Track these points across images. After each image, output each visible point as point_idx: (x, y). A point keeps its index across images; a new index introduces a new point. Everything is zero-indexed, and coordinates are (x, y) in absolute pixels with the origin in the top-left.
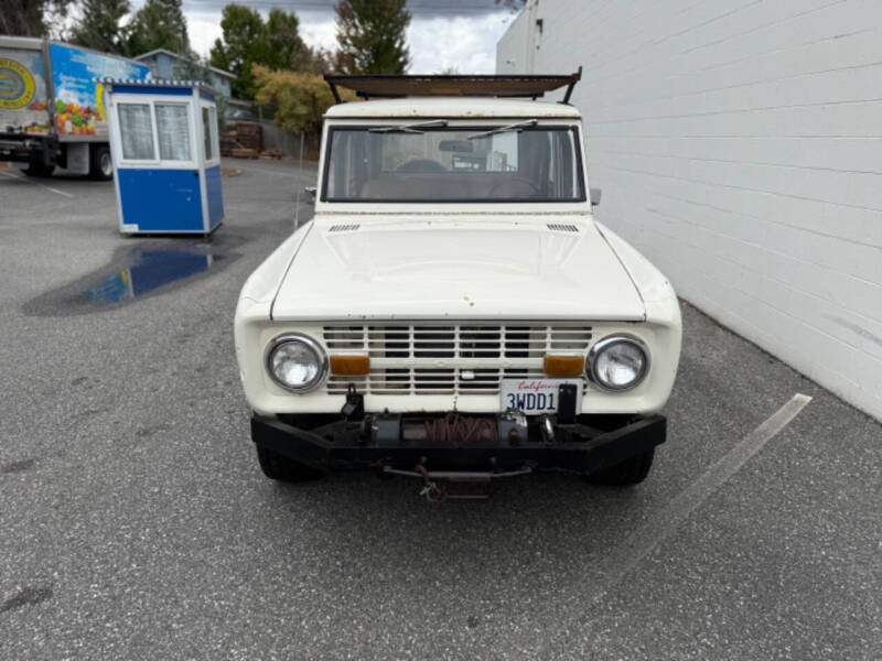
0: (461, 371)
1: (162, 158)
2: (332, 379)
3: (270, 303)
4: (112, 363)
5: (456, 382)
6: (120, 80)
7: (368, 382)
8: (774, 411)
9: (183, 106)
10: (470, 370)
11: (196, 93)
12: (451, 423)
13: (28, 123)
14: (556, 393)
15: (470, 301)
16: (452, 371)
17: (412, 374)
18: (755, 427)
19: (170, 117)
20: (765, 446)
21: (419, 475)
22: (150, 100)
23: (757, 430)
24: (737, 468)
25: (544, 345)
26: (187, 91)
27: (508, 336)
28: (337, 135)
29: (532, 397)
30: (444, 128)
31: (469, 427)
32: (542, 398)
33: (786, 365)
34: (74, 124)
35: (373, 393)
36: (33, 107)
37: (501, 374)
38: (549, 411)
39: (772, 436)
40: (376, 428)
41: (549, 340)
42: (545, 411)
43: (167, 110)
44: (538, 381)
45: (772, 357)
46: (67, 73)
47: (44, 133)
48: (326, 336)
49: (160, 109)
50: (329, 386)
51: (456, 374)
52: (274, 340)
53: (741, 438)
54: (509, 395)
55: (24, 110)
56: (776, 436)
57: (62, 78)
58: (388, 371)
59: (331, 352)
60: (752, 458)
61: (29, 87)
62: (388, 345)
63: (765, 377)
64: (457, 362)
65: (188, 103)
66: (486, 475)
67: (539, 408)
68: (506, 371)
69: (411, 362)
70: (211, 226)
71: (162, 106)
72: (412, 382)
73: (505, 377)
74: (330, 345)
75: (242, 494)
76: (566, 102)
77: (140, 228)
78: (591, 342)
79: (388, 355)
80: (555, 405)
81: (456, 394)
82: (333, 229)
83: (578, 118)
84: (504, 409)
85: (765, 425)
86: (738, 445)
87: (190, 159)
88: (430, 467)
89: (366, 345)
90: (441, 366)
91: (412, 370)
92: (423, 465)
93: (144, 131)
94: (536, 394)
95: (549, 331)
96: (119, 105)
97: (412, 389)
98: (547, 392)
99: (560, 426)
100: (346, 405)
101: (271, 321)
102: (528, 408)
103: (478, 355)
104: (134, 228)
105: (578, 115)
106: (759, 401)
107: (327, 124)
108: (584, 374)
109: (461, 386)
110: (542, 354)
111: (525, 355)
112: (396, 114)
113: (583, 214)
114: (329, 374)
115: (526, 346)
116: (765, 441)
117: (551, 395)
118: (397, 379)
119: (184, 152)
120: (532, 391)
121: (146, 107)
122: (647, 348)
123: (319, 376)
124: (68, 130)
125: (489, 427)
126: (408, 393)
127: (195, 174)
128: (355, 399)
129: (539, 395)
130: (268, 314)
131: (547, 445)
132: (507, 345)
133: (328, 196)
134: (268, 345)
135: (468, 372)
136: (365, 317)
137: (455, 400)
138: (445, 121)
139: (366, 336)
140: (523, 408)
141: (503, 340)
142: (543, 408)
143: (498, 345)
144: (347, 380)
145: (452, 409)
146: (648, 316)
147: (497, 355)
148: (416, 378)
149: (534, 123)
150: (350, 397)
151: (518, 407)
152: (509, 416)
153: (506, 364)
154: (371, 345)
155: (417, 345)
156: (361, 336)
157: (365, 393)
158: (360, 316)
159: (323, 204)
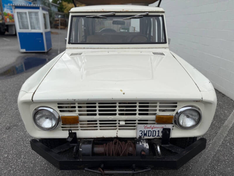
0: (119, 121)
2: (63, 125)
3: (33, 93)
4: (5, 98)
5: (117, 125)
6: (17, 4)
7: (79, 125)
8: (228, 116)
9: (36, 13)
10: (123, 120)
11: (41, 8)
12: (115, 143)
14: (161, 130)
15: (123, 92)
16: (115, 121)
18: (223, 123)
19: (33, 16)
20: (228, 132)
21: (99, 172)
22: (27, 11)
23: (224, 125)
24: (221, 143)
25: (156, 110)
26: (38, 8)
28: (74, 18)
29: (150, 132)
30: (114, 16)
31: (123, 149)
32: (154, 132)
33: (228, 98)
34: (10, 19)
35: (81, 130)
38: (157, 137)
39: (230, 128)
40: (81, 150)
41: (158, 108)
42: (156, 137)
43: (32, 14)
44: (152, 125)
45: (223, 94)
46: (7, 4)
47: (1, 22)
48: (59, 107)
49: (30, 14)
50: (62, 127)
51: (117, 122)
52: (35, 109)
53: (219, 128)
54: (140, 131)
56: (231, 127)
57: (5, 5)
58: (88, 121)
59: (61, 114)
60: (225, 138)
62: (88, 111)
63: (222, 102)
64: (117, 117)
65: (38, 12)
66: (130, 172)
67: (153, 136)
68: (139, 121)
69: (98, 117)
70: (47, 50)
71: (31, 13)
72: (98, 125)
73: (139, 123)
74: (61, 111)
75: (38, 158)
76: (158, 6)
77: (26, 50)
78: (177, 109)
79: (88, 115)
80: (161, 134)
81: (117, 130)
82: (72, 54)
83: (164, 12)
84: (138, 137)
85: (226, 122)
86: (219, 132)
87: (40, 29)
88: (105, 169)
89: (77, 111)
90: (110, 119)
91: (98, 121)
92: (102, 168)
93: (25, 20)
94: (152, 130)
95: (158, 104)
96: (17, 13)
97: (98, 128)
98: (157, 130)
99: (162, 146)
100: (68, 137)
101: (32, 102)
102: (148, 136)
103: (127, 114)
104: (24, 50)
105: (164, 11)
106: (222, 112)
107: (71, 15)
108: (173, 122)
109: (119, 126)
111: (147, 114)
112: (96, 11)
114: (61, 123)
115: (147, 110)
116: (228, 130)
117: (159, 131)
118: (92, 125)
119: (38, 27)
120: (150, 129)
121: (26, 13)
122: (201, 111)
123: (57, 124)
124: (8, 21)
125: (132, 147)
127: (42, 34)
128: (73, 135)
129: (153, 131)
130: (31, 99)
131: (158, 159)
132: (140, 110)
133: (71, 42)
134: (34, 111)
135: (122, 121)
136: (75, 100)
137: (117, 132)
138: (114, 13)
139: (77, 107)
140: (146, 136)
141: (138, 108)
142: (154, 136)
143: (135, 110)
144: (70, 125)
145: (116, 136)
146: (203, 99)
147: (135, 114)
148: (100, 124)
149: (147, 14)
150: (70, 133)
151: (144, 136)
152: (140, 142)
153: (139, 118)
154: (79, 111)
155: (100, 111)
156: (75, 107)
157: (78, 130)
158: (73, 99)
159: (69, 45)
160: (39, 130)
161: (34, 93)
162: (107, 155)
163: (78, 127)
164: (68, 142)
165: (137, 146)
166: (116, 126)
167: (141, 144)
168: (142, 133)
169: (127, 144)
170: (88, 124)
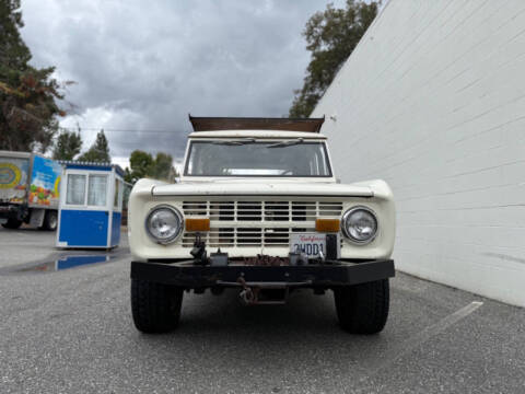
0: (265, 229)
1: (89, 204)
2: (186, 235)
5: (263, 237)
7: (208, 237)
8: (461, 308)
9: (105, 176)
10: (271, 229)
11: (114, 170)
13: (13, 196)
14: (324, 243)
16: (260, 230)
17: (236, 232)
18: (451, 313)
20: (460, 320)
21: (241, 284)
22: (87, 173)
23: (453, 315)
24: (444, 328)
25: (315, 213)
26: (109, 169)
27: (293, 208)
28: (194, 144)
29: (309, 247)
32: (316, 246)
33: (464, 291)
34: (39, 198)
35: (210, 246)
36: (17, 188)
37: (290, 232)
39: (463, 317)
40: (212, 259)
41: (317, 210)
43: (95, 178)
44: (313, 235)
45: (454, 288)
46: (40, 171)
47: (21, 202)
48: (184, 207)
49: (91, 178)
50: (184, 241)
51: (263, 232)
52: (152, 209)
53: (444, 317)
54: (295, 245)
55: (12, 190)
56: (466, 317)
57: (38, 173)
58: (221, 230)
59: (185, 217)
60: (453, 324)
61: (17, 178)
62: (221, 213)
63: (452, 296)
64: (263, 224)
65: (108, 175)
66: (284, 283)
67: (314, 254)
68: (293, 230)
69: (235, 223)
70: (111, 245)
71: (93, 176)
72: (235, 237)
73: (293, 234)
74: (186, 213)
77: (69, 244)
78: (343, 211)
79: (221, 219)
80: (325, 251)
81: (262, 247)
83: (325, 139)
85: (457, 313)
86: (443, 320)
87: (105, 204)
89: (208, 213)
90: (253, 226)
91: (235, 229)
93: (81, 189)
94: (312, 244)
95: (317, 205)
96: (69, 175)
97: (235, 243)
98: (319, 243)
100: (194, 248)
101: (152, 196)
102: (308, 254)
103: (275, 219)
104: (65, 244)
105: (325, 137)
106: (451, 304)
107: (190, 140)
109: (266, 240)
110: (314, 219)
111: (304, 219)
114: (184, 232)
115: (304, 213)
116: (459, 318)
117: (322, 245)
118: (226, 236)
119: (102, 201)
120: (310, 242)
121: (84, 176)
123: (177, 233)
124: (35, 201)
126: (233, 246)
127: (107, 213)
128: (200, 243)
129: (314, 245)
130: (150, 191)
132: (293, 213)
133: (188, 174)
134: (148, 212)
139: (208, 207)
141: (290, 210)
142: (316, 254)
143: (288, 213)
146: (374, 193)
147: (287, 219)
148: (238, 235)
149: (301, 140)
153: (292, 225)
154: (211, 213)
155: (239, 213)
156: (205, 207)
157: (206, 246)
159: (184, 177)
160: (148, 246)
168: (298, 248)
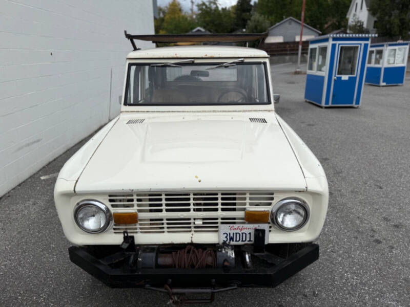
0: (195, 219)
2: (115, 225)
3: (75, 182)
5: (192, 225)
7: (138, 226)
12: (189, 252)
14: (252, 233)
15: (199, 179)
16: (189, 219)
21: (166, 291)
25: (245, 204)
27: (223, 199)
29: (238, 235)
30: (193, 64)
31: (198, 256)
32: (244, 235)
35: (141, 232)
38: (249, 243)
40: (140, 259)
41: (248, 201)
42: (246, 242)
44: (241, 226)
48: (111, 201)
50: (114, 229)
51: (192, 221)
52: (78, 204)
54: (224, 234)
58: (151, 220)
59: (113, 210)
62: (151, 205)
64: (192, 214)
66: (209, 291)
67: (242, 241)
68: (222, 219)
69: (164, 215)
72: (165, 226)
74: (113, 206)
78: (274, 202)
79: (151, 211)
80: (252, 239)
81: (192, 233)
82: (129, 122)
84: (221, 242)
88: (173, 286)
89: (136, 206)
90: (182, 217)
91: (165, 220)
92: (169, 285)
94: (240, 233)
95: (248, 196)
97: (166, 230)
98: (247, 232)
99: (256, 254)
100: (123, 242)
101: (75, 193)
102: (236, 241)
103: (205, 210)
105: (267, 56)
107: (128, 62)
108: (270, 220)
109: (195, 227)
110: (244, 209)
111: (234, 210)
112: (165, 57)
113: (269, 111)
114: (112, 223)
115: (234, 204)
117: (250, 234)
118: (156, 225)
120: (238, 231)
122: (308, 206)
123: (107, 224)
126: (163, 232)
128: (129, 240)
129: (242, 233)
130: (73, 189)
131: (247, 272)
132: (223, 204)
133: (128, 102)
134: (75, 207)
135: (199, 220)
136: (133, 190)
137: (191, 236)
138: (193, 60)
139: (135, 200)
140: (233, 241)
141: (220, 201)
142: (245, 241)
143: (217, 204)
144: (126, 226)
145: (190, 241)
146: (308, 189)
147: (216, 210)
148: (168, 224)
149: (242, 60)
150: (125, 238)
151: (230, 241)
152: (223, 250)
153: (222, 215)
154: (139, 205)
155: (167, 205)
156: (132, 200)
157: (137, 232)
158: (130, 190)
159: (125, 107)
160: (81, 234)
161: (77, 181)
162: (177, 267)
163: (136, 229)
164: (122, 249)
165: (219, 254)
166: (190, 227)
167: (223, 252)
168: (226, 237)
169: (205, 252)
170: (151, 224)
